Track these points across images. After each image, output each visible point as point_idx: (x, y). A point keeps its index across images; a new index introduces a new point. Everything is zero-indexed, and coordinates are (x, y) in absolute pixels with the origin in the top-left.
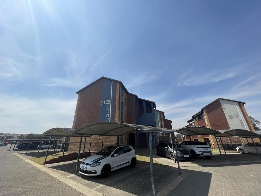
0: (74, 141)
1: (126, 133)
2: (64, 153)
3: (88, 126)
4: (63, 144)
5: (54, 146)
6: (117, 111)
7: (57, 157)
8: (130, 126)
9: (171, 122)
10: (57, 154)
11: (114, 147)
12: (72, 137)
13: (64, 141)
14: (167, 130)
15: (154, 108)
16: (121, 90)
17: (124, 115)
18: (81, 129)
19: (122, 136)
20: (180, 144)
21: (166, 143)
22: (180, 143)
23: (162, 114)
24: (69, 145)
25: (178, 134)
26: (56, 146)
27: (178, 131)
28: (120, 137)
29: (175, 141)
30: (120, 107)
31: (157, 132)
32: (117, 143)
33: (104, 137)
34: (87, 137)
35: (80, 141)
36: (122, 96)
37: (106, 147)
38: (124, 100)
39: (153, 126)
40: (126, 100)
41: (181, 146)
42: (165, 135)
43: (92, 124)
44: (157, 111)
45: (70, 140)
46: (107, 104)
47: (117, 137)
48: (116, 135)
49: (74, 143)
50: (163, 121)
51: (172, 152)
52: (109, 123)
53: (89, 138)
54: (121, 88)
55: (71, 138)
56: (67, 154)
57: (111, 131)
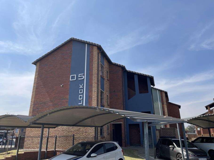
0: (31, 134)
1: (108, 123)
2: (18, 151)
3: (53, 112)
4: (17, 138)
5: (5, 141)
6: (95, 89)
7: (9, 156)
8: (114, 113)
9: (179, 107)
10: (9, 152)
11: (92, 144)
12: (30, 128)
13: (18, 134)
14: (172, 119)
15: (152, 86)
16: (100, 58)
17: (105, 96)
18: (42, 117)
19: (102, 127)
20: (193, 142)
21: (170, 139)
22: (193, 139)
23: (164, 95)
24: (26, 139)
25: (190, 126)
26: (7, 141)
27: (190, 121)
28: (99, 129)
29: (185, 136)
30: (99, 84)
31: (156, 121)
32: (96, 137)
33: (76, 128)
34: (50, 129)
35: (40, 135)
36: (102, 67)
37: (80, 143)
38: (104, 73)
39: (149, 113)
40: (108, 73)
41: (195, 144)
42: (168, 127)
43: (58, 109)
44: (156, 89)
45: (27, 133)
46: (79, 79)
47: (95, 129)
48: (93, 125)
49: (32, 137)
50: (165, 106)
51: (180, 153)
52: (84, 108)
53: (54, 129)
54: (100, 55)
55: (28, 130)
56: (23, 153)
57: (86, 119)
